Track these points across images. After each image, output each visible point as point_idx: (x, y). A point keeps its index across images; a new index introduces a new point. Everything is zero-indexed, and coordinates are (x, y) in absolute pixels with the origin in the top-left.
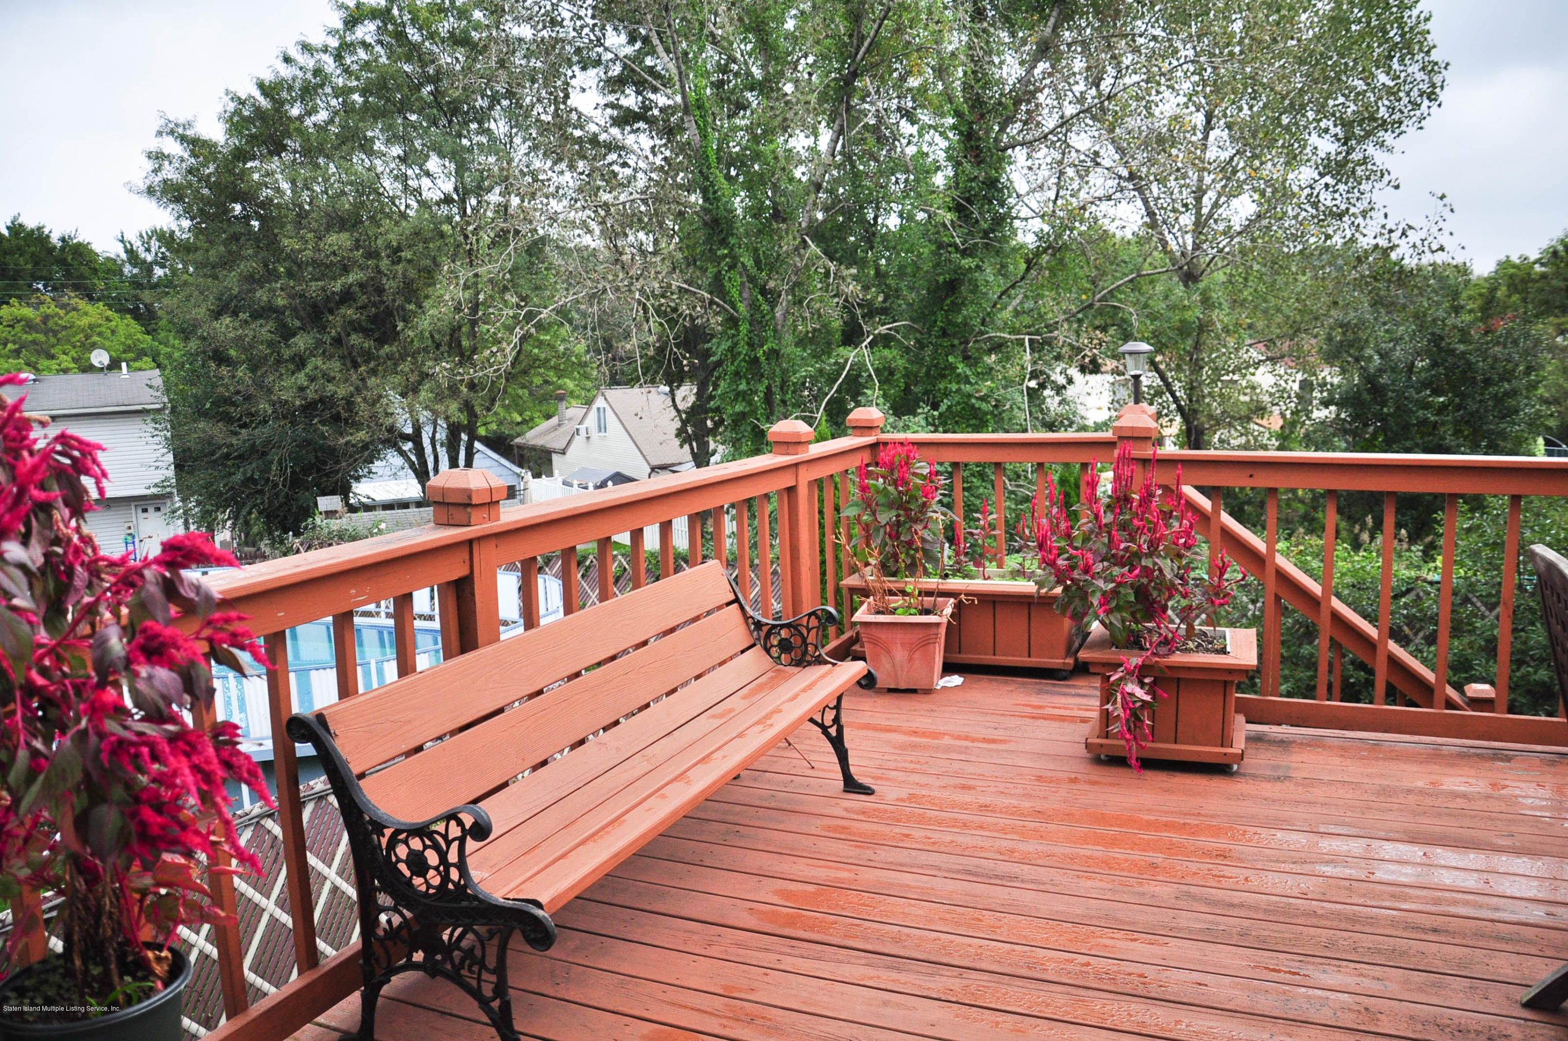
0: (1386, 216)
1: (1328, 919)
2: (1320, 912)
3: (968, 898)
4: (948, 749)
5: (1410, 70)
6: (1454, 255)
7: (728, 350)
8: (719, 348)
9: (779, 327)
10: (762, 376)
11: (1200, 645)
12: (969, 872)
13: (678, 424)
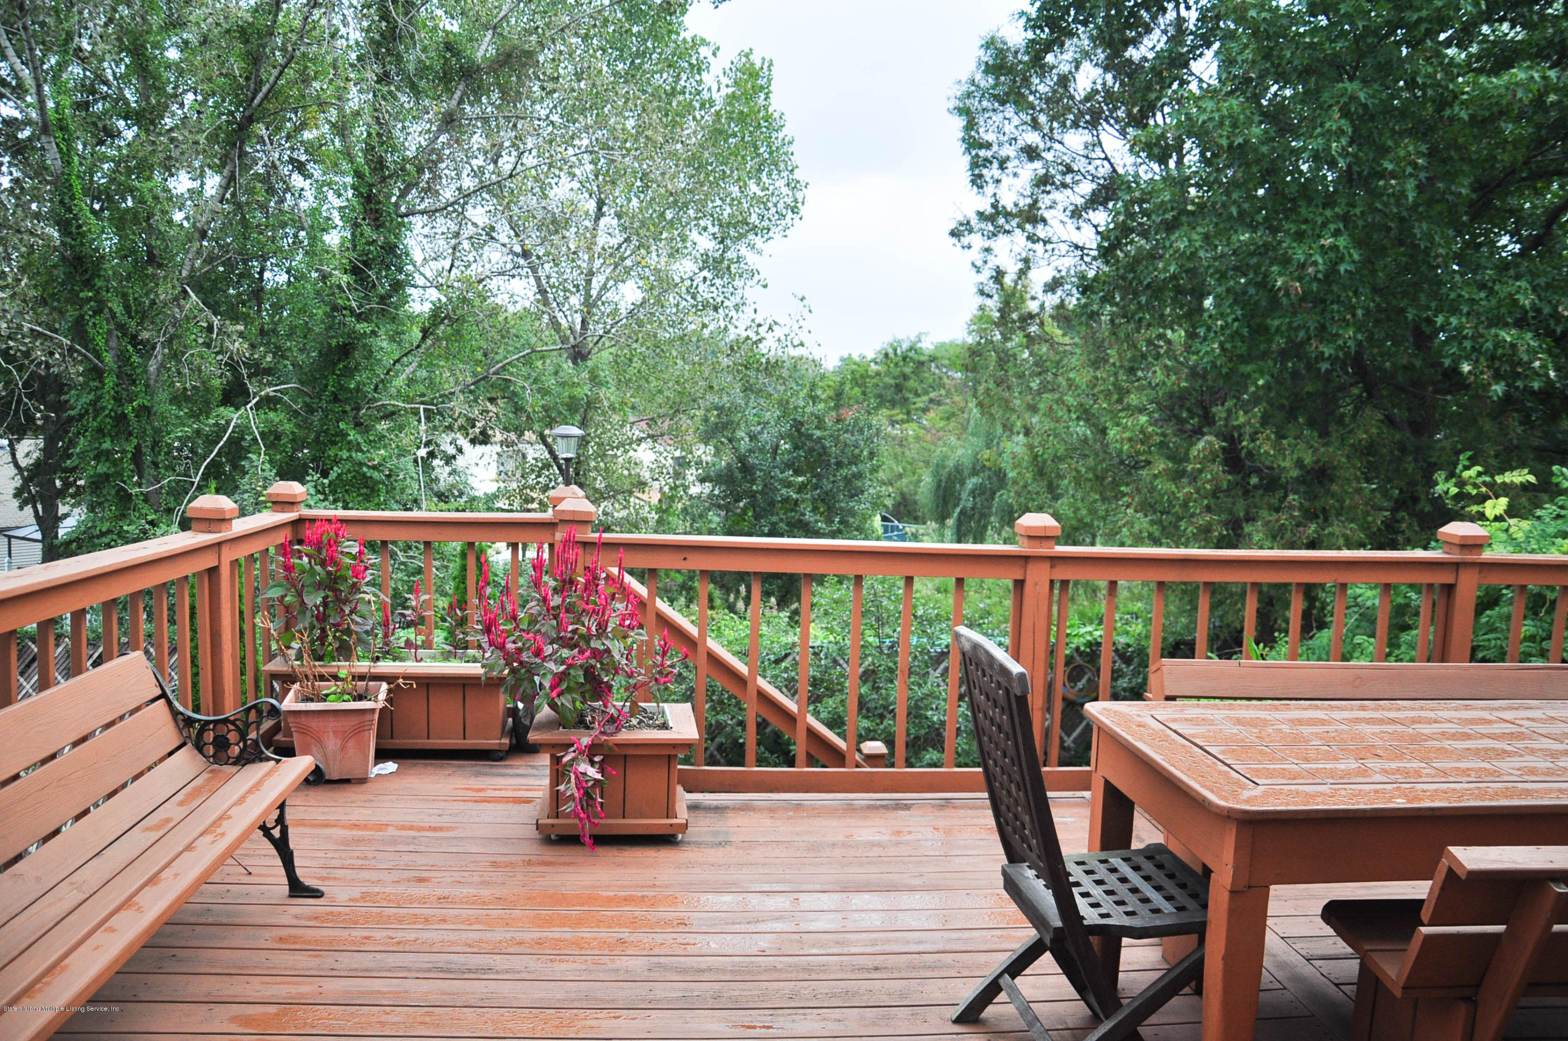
0: (755, 311)
1: (786, 971)
2: (779, 966)
3: (446, 997)
4: (394, 841)
5: (777, 184)
6: (812, 351)
7: (90, 404)
8: (78, 401)
9: (152, 382)
10: (130, 434)
11: (641, 722)
12: (441, 970)
13: (18, 482)
